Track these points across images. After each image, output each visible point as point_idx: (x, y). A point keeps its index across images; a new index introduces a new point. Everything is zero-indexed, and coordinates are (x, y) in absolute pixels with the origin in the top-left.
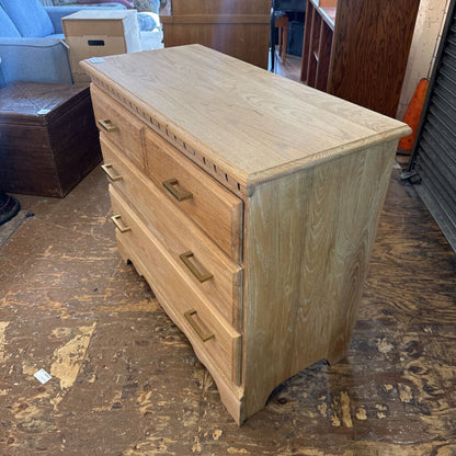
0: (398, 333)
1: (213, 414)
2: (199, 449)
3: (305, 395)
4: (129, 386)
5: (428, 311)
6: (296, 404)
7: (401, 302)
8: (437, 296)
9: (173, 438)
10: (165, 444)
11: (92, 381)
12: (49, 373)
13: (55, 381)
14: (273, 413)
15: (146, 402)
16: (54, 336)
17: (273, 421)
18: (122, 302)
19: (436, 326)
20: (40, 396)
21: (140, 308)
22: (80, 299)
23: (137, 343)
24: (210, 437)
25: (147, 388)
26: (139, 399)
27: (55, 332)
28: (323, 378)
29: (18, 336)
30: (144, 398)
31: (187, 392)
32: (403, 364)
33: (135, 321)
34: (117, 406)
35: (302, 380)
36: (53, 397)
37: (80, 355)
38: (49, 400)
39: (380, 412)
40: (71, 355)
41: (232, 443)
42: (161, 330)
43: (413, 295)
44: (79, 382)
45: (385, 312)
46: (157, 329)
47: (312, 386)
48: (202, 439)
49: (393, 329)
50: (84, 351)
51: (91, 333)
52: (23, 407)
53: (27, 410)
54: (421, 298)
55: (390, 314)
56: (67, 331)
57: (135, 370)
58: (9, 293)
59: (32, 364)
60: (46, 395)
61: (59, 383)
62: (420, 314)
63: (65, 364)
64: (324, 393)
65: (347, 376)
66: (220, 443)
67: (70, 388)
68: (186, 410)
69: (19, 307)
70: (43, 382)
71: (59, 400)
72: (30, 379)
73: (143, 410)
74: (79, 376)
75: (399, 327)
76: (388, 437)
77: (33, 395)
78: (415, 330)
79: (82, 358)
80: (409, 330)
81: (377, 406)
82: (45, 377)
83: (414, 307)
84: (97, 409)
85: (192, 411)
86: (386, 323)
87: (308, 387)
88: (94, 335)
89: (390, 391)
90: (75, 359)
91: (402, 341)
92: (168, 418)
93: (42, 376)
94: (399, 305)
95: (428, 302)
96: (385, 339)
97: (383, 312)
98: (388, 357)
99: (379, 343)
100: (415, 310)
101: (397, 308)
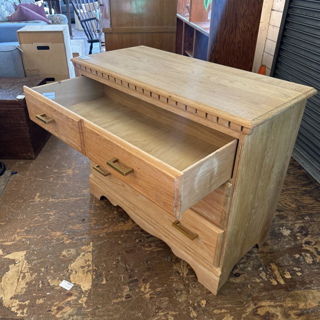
0: (290, 223)
1: (195, 291)
2: (195, 315)
3: (249, 269)
4: (132, 282)
5: (303, 207)
6: (246, 275)
7: (286, 204)
8: (304, 197)
9: (175, 311)
10: (171, 315)
11: (104, 282)
12: (70, 282)
13: (76, 287)
14: (234, 283)
15: (147, 290)
16: (64, 256)
17: (236, 288)
18: (106, 225)
19: (310, 215)
20: (69, 299)
21: (120, 228)
22: (75, 228)
23: (127, 252)
24: (199, 306)
25: (145, 281)
26: (142, 289)
27: (64, 253)
28: (257, 257)
29: (37, 259)
30: (145, 288)
31: (173, 279)
32: (300, 241)
33: (120, 238)
34: (128, 297)
35: (244, 260)
36: (79, 298)
37: (89, 266)
38: (77, 301)
39: (298, 271)
40: (82, 267)
41: (215, 307)
42: (140, 241)
43: (291, 198)
44: (95, 285)
46: (137, 241)
47: (252, 262)
48: (195, 308)
49: (287, 221)
50: (90, 263)
51: (91, 250)
52: (59, 309)
53: (64, 310)
54: (296, 200)
55: (282, 211)
56: (73, 251)
57: (132, 270)
58: (18, 230)
59: (55, 278)
60: (73, 298)
61: (80, 288)
62: (299, 209)
63: (80, 274)
64: (261, 266)
65: (270, 253)
66: (207, 309)
67: (90, 290)
68: (177, 291)
69: (29, 239)
70: (69, 289)
71: (85, 299)
72: (57, 288)
73: (148, 296)
74: (93, 280)
76: (308, 286)
77: (64, 299)
78: (300, 220)
79: (91, 268)
80: (296, 220)
81: (295, 268)
82: (68, 285)
83: (293, 206)
84: (115, 301)
85: (181, 291)
86: (282, 217)
87: (249, 264)
88: (93, 251)
89: (299, 258)
90: (86, 269)
91: (295, 227)
92: (167, 298)
93: (66, 285)
94: (285, 205)
95: (301, 202)
96: (284, 227)
97: (278, 211)
98: (290, 238)
99: (282, 230)
100: (295, 208)
101: (284, 208)
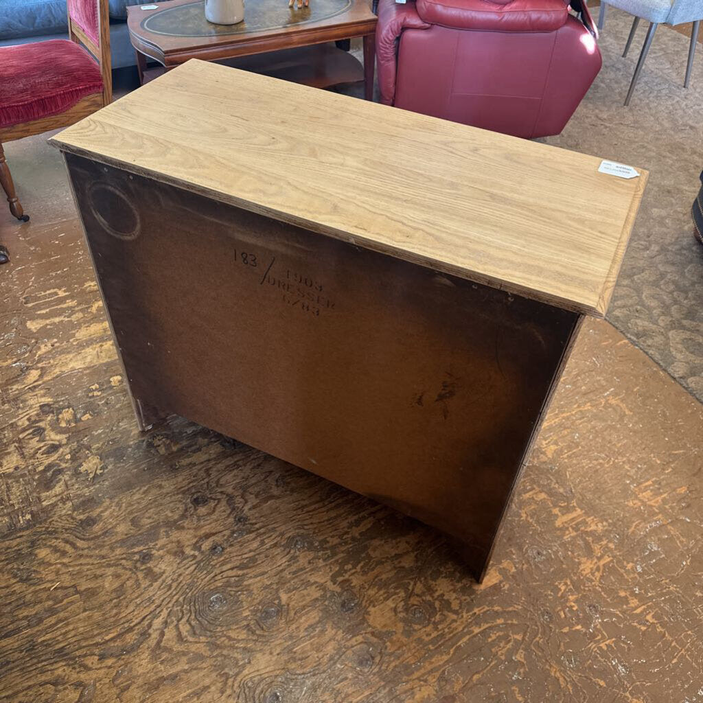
7: (64, 553)
39: (96, 389)
45: (90, 522)
49: (78, 496)
75: (69, 504)
80: (54, 505)
81: (99, 393)
86: (88, 503)
89: (85, 414)
94: (68, 548)
95: (15, 576)
96: (91, 476)
97: (92, 520)
98: (87, 452)
99: (99, 468)
100: (40, 548)
101: (72, 538)
